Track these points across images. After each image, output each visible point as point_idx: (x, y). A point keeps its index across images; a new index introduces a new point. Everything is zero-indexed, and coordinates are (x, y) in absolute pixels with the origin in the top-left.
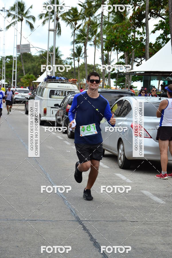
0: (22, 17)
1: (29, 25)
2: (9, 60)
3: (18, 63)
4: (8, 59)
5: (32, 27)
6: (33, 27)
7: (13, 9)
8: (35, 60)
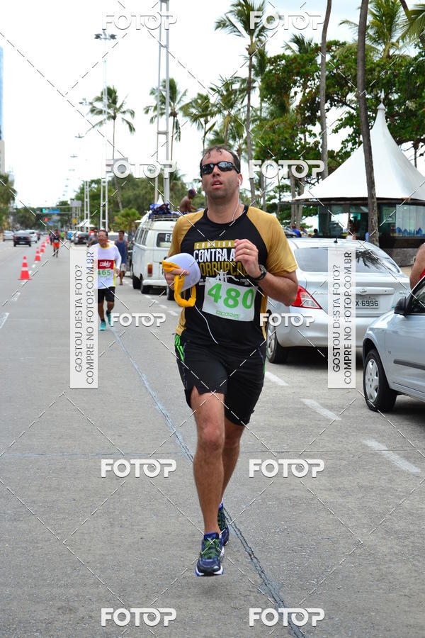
0: (115, 113)
1: (128, 125)
2: (96, 186)
3: (109, 191)
4: (94, 185)
5: (132, 129)
6: (134, 130)
7: (99, 99)
8: (139, 184)
